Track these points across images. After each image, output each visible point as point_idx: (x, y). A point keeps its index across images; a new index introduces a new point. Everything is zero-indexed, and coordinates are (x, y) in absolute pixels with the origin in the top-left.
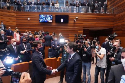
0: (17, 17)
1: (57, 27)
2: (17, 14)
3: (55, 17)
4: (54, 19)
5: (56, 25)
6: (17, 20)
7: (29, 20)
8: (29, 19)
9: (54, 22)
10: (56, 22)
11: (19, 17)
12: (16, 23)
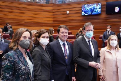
0: (54, 11)
1: (108, 21)
2: (54, 8)
3: (105, 6)
4: (105, 9)
5: (106, 18)
6: (54, 15)
7: (68, 14)
8: (68, 12)
9: (104, 13)
10: (106, 13)
11: (56, 11)
12: (52, 19)
